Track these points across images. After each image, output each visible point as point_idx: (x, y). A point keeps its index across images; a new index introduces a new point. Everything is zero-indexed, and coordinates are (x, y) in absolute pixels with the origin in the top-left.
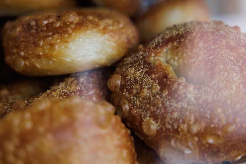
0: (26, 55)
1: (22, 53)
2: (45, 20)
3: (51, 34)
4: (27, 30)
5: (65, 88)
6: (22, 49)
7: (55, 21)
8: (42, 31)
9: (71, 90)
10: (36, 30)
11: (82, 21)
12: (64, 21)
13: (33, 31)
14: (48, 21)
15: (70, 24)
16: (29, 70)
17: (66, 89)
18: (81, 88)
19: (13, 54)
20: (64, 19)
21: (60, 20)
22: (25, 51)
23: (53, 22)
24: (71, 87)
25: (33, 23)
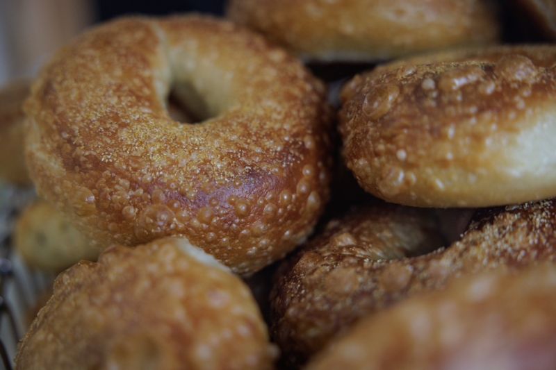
0: (412, 159)
1: (402, 154)
2: (459, 76)
3: (473, 110)
4: (413, 99)
5: (499, 239)
6: (401, 143)
7: (482, 80)
8: (452, 103)
9: (515, 244)
10: (438, 99)
11: (546, 80)
12: (504, 79)
13: (431, 103)
14: (467, 78)
15: (519, 86)
16: (413, 194)
17: (503, 241)
18: (539, 239)
19: (377, 154)
20: (503, 73)
21: (494, 77)
22: (409, 149)
23: (478, 82)
24: (515, 238)
25: (429, 84)
